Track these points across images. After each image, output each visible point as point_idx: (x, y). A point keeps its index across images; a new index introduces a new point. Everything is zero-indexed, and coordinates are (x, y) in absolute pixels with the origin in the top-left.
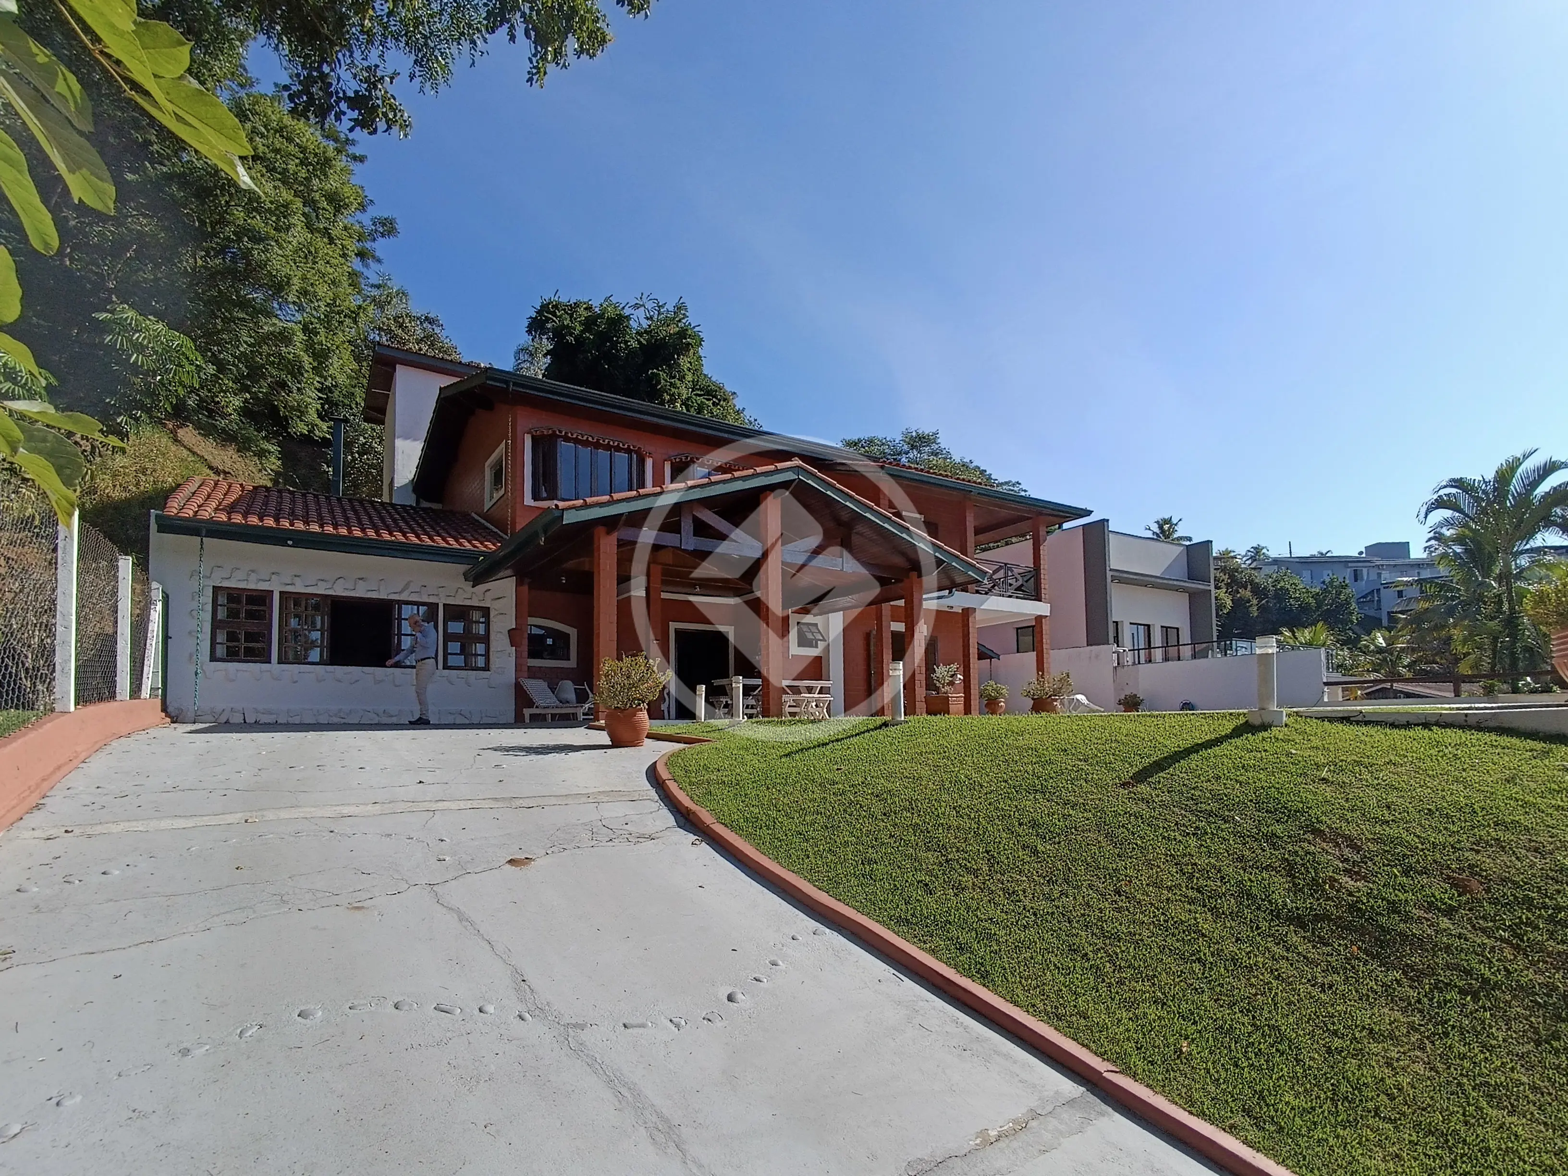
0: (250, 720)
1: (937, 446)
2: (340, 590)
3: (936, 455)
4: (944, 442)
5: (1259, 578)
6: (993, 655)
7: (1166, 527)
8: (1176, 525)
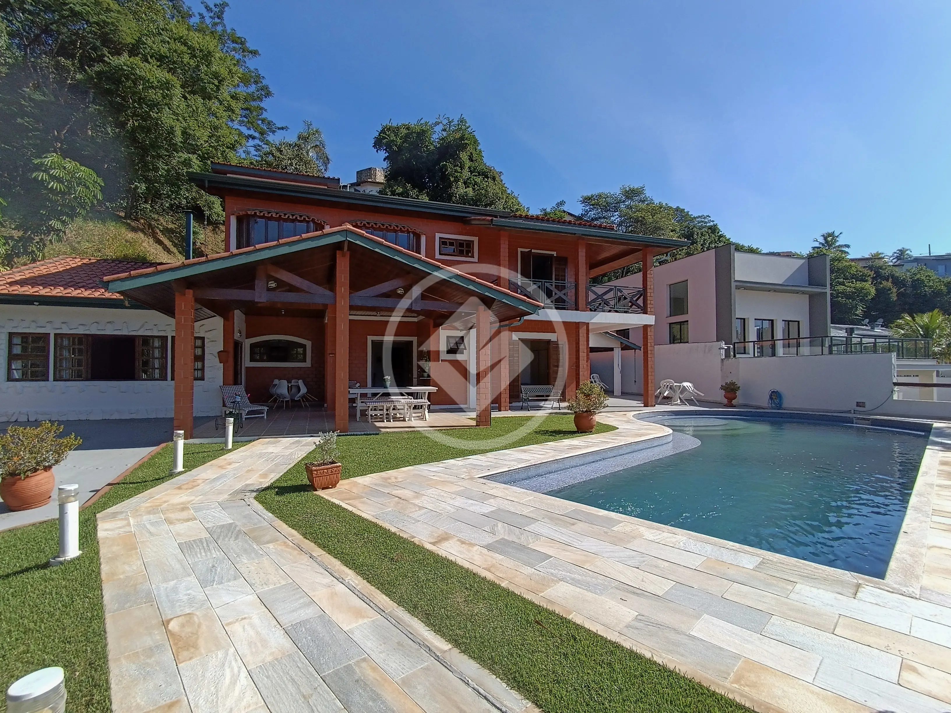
0: (32, 419)
1: (644, 196)
2: (94, 330)
3: (643, 201)
4: (648, 193)
5: (899, 273)
6: (635, 347)
7: (829, 239)
8: (837, 237)
